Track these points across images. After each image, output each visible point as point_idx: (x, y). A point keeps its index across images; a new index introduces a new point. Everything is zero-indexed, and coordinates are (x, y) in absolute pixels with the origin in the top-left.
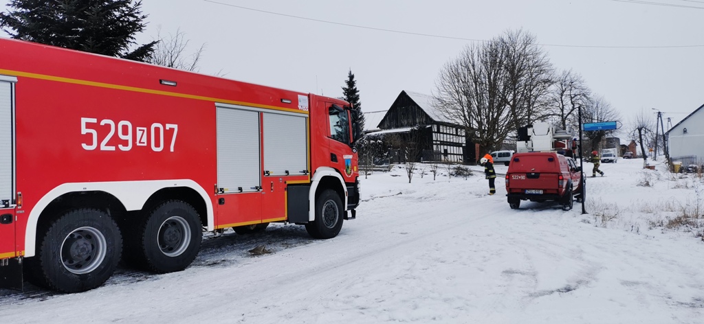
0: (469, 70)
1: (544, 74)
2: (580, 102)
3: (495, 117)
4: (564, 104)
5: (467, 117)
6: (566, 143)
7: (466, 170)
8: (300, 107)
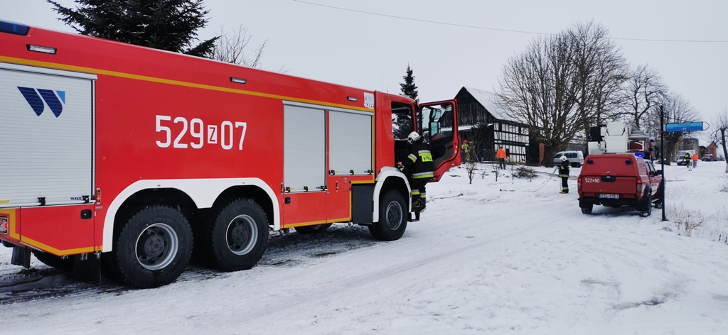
0: (534, 65)
1: (617, 70)
2: (656, 100)
3: (562, 115)
4: (638, 101)
5: (532, 116)
6: (643, 145)
7: (531, 171)
8: (365, 105)
